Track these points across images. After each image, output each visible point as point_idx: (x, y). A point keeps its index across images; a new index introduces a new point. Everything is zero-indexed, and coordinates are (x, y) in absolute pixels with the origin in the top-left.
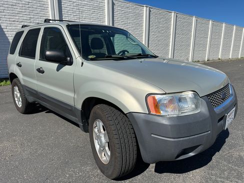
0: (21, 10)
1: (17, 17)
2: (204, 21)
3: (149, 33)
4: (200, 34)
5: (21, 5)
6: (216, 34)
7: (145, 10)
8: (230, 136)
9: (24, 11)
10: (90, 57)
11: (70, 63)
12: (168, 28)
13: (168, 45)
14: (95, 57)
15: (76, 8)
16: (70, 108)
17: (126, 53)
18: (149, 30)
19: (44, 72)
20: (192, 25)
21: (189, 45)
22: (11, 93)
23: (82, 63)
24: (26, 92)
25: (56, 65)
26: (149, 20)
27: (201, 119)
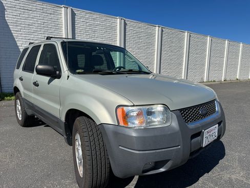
0: (36, 30)
1: (32, 36)
2: (220, 41)
3: (161, 52)
4: (216, 53)
5: (37, 25)
6: (233, 54)
7: (157, 30)
8: (225, 157)
9: (39, 30)
10: (78, 71)
11: (59, 77)
12: (182, 48)
13: (181, 64)
14: (83, 71)
15: (88, 27)
16: (56, 120)
17: (122, 69)
18: (161, 49)
19: (38, 85)
20: (206, 44)
21: (204, 65)
22: (14, 107)
23: (68, 77)
24: (26, 105)
25: (48, 78)
26: (162, 40)
27: (169, 133)
